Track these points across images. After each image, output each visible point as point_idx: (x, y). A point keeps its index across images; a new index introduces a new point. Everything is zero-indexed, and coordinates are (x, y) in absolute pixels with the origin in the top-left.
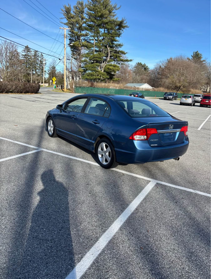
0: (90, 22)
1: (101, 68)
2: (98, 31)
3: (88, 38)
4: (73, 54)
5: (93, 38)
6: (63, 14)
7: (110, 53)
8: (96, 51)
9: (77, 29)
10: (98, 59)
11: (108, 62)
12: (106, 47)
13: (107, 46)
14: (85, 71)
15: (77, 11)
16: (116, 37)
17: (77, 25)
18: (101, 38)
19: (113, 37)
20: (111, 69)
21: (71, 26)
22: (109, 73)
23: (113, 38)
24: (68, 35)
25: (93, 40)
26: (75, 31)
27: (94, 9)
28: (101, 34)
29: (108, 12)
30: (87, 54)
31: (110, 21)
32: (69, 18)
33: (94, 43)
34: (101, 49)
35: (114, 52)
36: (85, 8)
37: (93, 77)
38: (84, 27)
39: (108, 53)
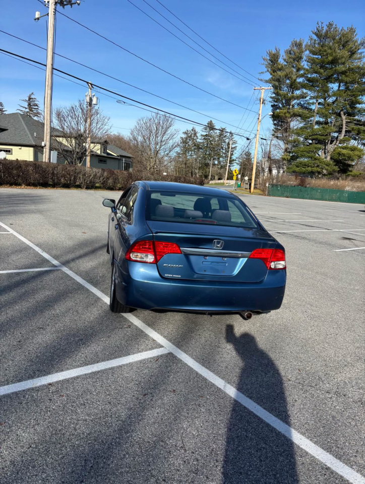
0: (312, 73)
1: (325, 154)
2: (325, 89)
3: (306, 101)
4: (276, 130)
5: (315, 101)
6: (264, 66)
7: (346, 126)
8: (318, 123)
9: (287, 87)
10: (319, 137)
11: (340, 141)
12: (339, 115)
13: (342, 113)
14: (294, 158)
15: (290, 58)
16: (362, 95)
17: (288, 81)
18: (330, 100)
19: (355, 96)
20: (344, 155)
21: (277, 84)
22: (341, 163)
23: (355, 98)
24: (271, 100)
25: (313, 104)
26: (281, 92)
27: (320, 51)
28: (330, 93)
29: (347, 54)
30: (301, 128)
31: (350, 69)
32: (274, 71)
33: (316, 109)
34: (329, 120)
35: (355, 124)
36: (306, 50)
37: (307, 168)
38: (299, 83)
39: (342, 125)
